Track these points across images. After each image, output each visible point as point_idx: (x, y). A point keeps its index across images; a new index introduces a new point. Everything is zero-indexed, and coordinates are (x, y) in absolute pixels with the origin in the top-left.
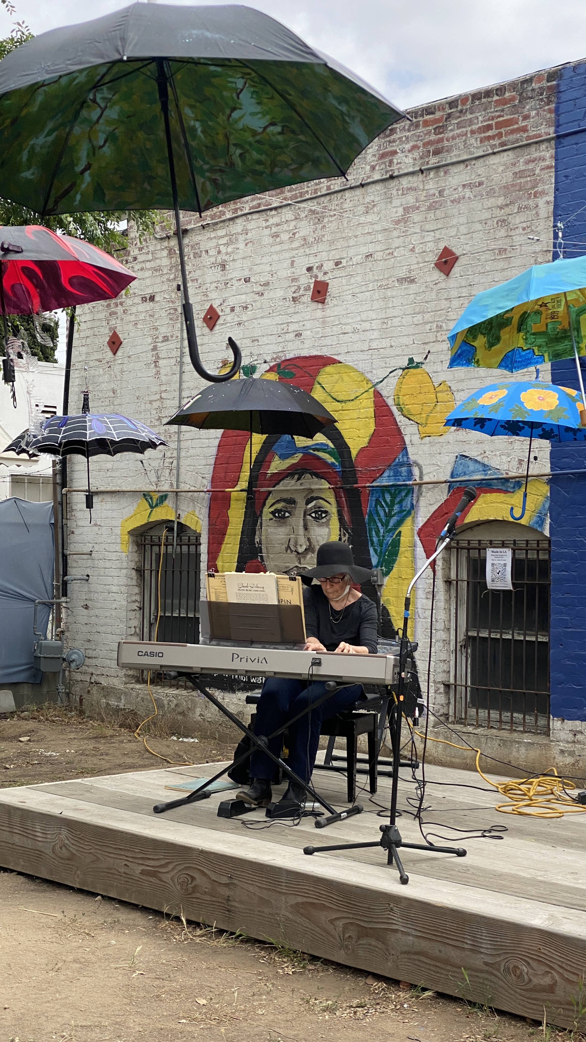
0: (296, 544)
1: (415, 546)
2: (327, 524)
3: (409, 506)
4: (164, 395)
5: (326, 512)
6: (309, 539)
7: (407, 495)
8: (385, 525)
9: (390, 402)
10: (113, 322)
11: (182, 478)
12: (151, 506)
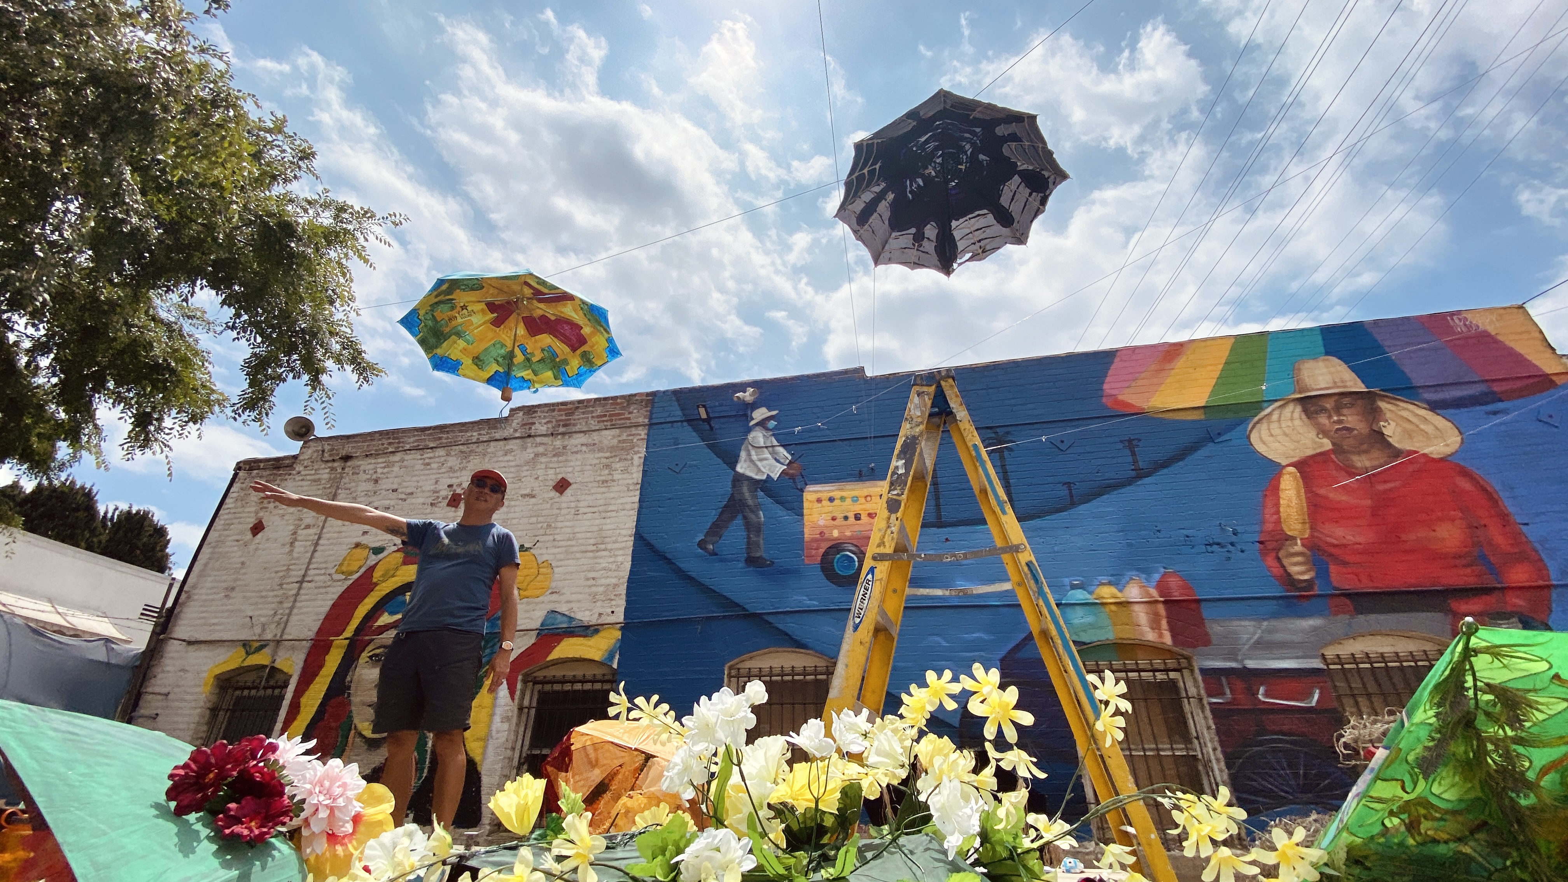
4: (290, 567)
10: (261, 514)
11: (288, 630)
12: (248, 654)
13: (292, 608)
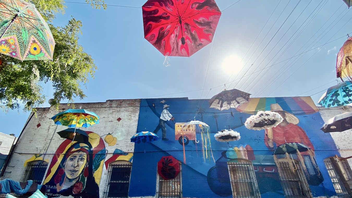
0: (74, 165)
1: (104, 165)
2: (83, 161)
3: (104, 157)
4: (48, 136)
5: (84, 159)
6: (78, 164)
7: (104, 156)
8: (97, 161)
9: (103, 140)
10: (39, 122)
11: (47, 152)
12: (36, 157)
13: (49, 146)
